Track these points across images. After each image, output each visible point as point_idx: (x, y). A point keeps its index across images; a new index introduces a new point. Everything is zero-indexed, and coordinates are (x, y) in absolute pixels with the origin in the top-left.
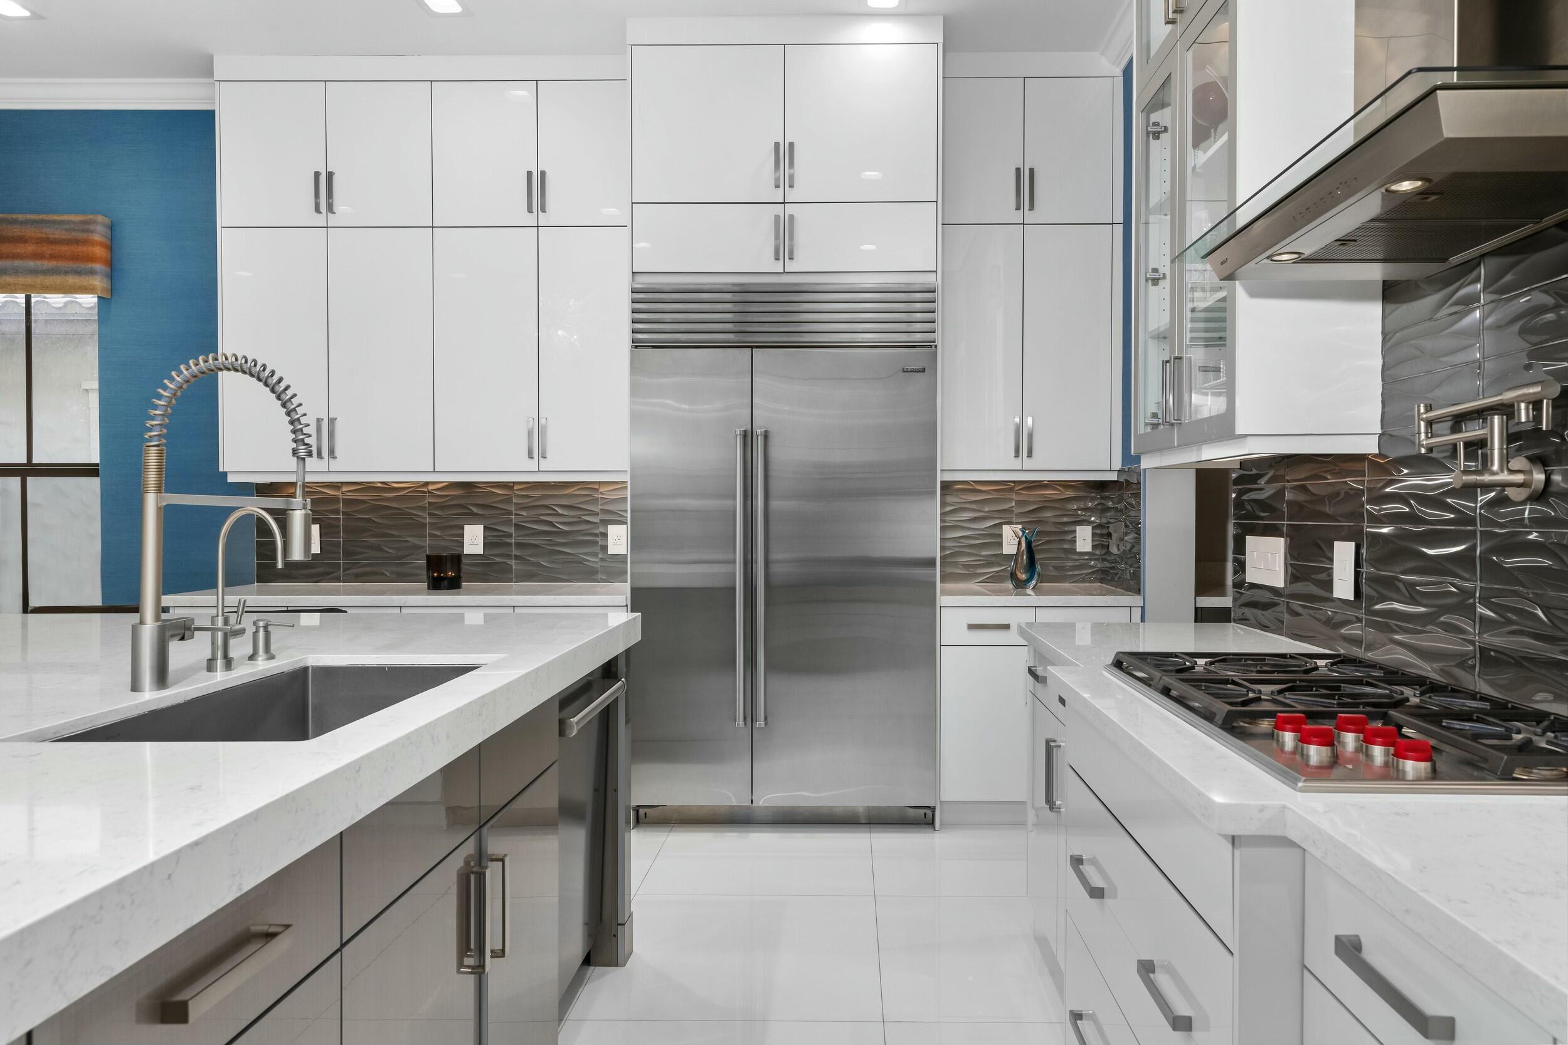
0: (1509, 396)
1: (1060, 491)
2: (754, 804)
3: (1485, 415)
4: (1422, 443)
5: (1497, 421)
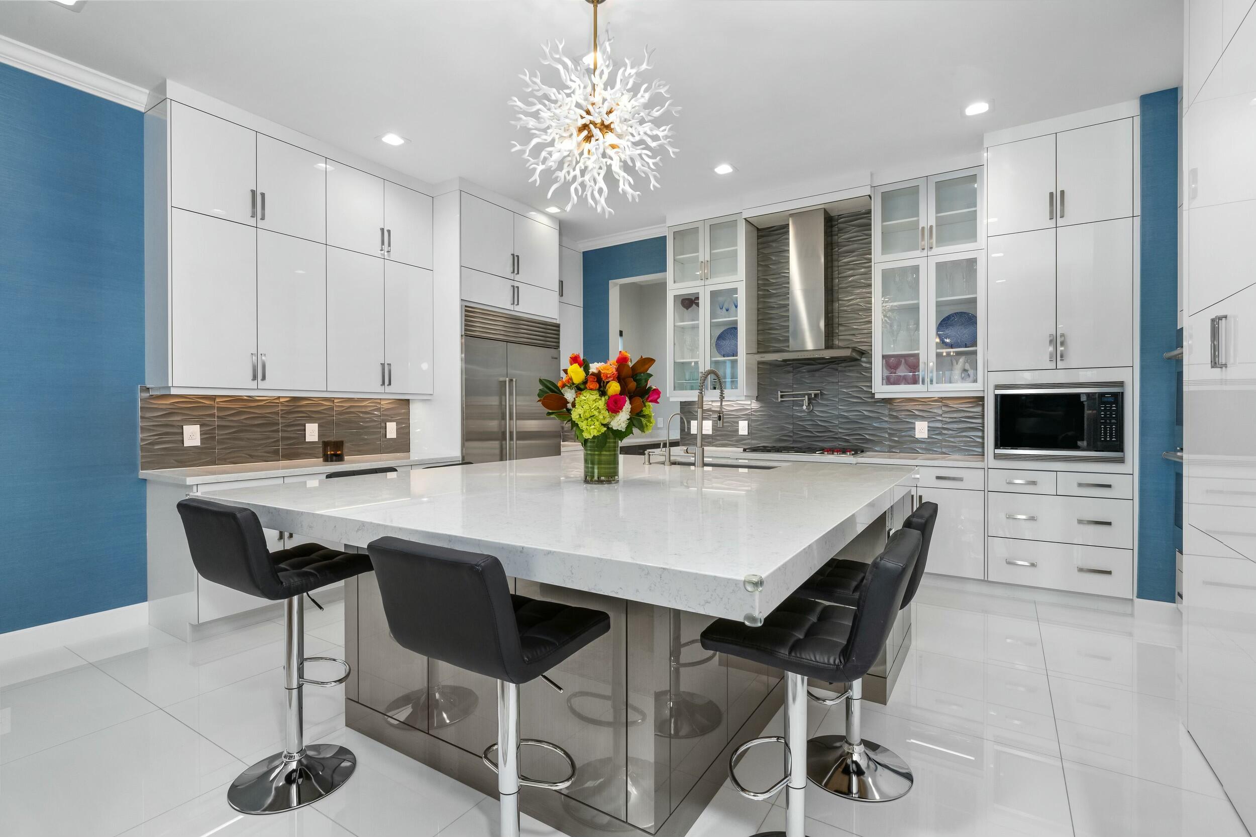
0: (811, 392)
3: (804, 395)
4: (780, 399)
5: (806, 396)
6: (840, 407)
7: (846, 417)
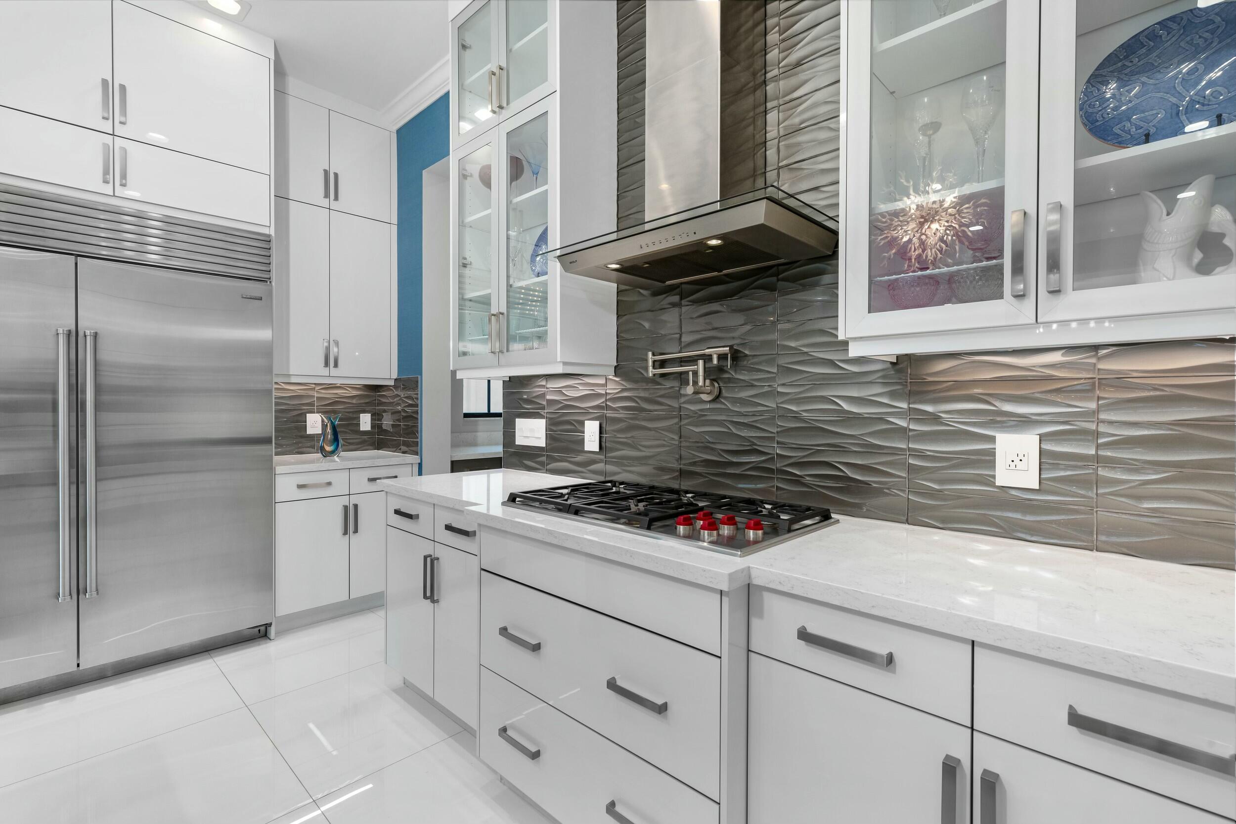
0: (708, 351)
1: (348, 390)
2: (81, 668)
3: (693, 360)
4: (651, 371)
5: (701, 362)
6: (780, 389)
7: (796, 417)
